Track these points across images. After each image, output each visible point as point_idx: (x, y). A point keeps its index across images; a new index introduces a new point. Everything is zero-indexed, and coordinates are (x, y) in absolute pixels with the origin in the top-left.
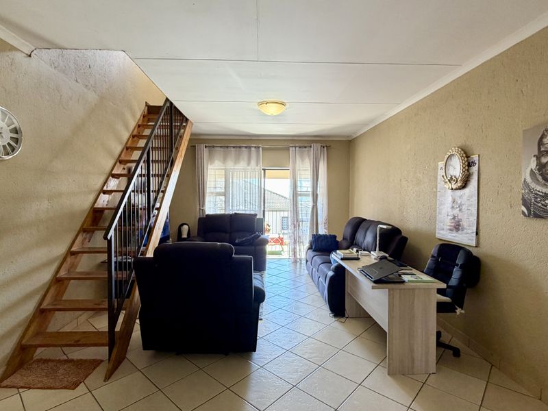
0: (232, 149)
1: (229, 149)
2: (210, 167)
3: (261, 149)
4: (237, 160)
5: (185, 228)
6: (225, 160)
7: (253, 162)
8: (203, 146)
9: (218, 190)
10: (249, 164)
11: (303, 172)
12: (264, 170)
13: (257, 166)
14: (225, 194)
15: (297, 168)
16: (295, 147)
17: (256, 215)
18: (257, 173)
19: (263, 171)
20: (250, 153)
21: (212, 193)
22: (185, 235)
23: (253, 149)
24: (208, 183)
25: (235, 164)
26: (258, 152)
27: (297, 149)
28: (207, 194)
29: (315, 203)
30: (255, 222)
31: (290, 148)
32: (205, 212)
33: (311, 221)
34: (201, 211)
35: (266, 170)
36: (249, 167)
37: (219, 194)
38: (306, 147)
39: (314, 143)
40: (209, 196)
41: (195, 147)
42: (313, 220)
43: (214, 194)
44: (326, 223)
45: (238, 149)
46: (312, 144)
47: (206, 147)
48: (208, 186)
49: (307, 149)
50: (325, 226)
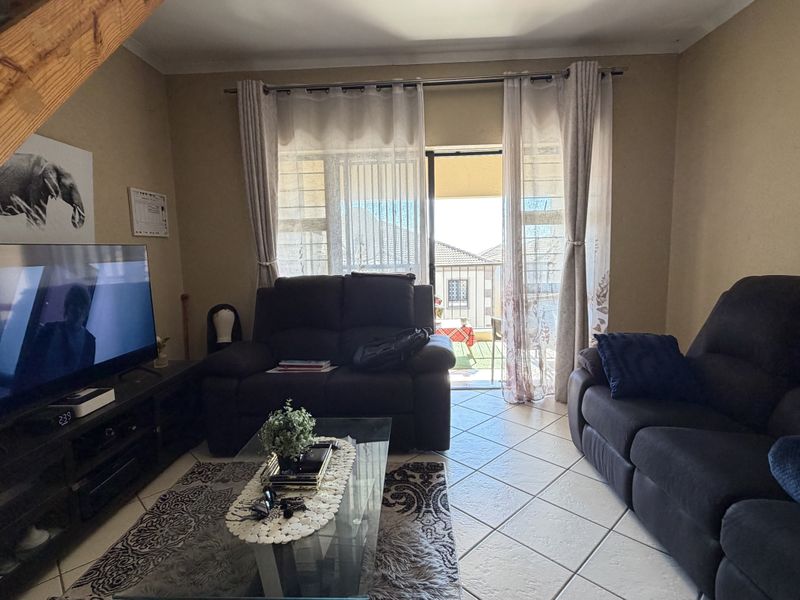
0: (341, 95)
1: (332, 95)
2: (282, 151)
3: (420, 89)
4: (354, 128)
5: (226, 317)
6: (320, 128)
7: (400, 133)
8: (256, 87)
9: (308, 214)
10: (387, 139)
11: (540, 158)
12: (431, 155)
13: (411, 142)
14: (325, 225)
15: (525, 144)
16: (520, 78)
17: (412, 277)
18: (411, 166)
19: (426, 159)
20: (389, 106)
21: (292, 222)
22: (225, 337)
23: (398, 91)
24: (279, 195)
25: (351, 139)
26: (412, 101)
27: (526, 83)
28: (280, 227)
29: (579, 240)
30: (409, 298)
31: (505, 81)
32: (274, 272)
33: (566, 290)
34: (264, 271)
35: (435, 158)
36: (388, 149)
37: (311, 225)
38: (548, 78)
39: (580, 63)
40: (287, 230)
41: (236, 92)
42: (570, 287)
43: (299, 225)
44: (604, 296)
45: (355, 95)
46: (573, 65)
47: (266, 91)
48: (280, 204)
49: (553, 84)
50: (599, 303)
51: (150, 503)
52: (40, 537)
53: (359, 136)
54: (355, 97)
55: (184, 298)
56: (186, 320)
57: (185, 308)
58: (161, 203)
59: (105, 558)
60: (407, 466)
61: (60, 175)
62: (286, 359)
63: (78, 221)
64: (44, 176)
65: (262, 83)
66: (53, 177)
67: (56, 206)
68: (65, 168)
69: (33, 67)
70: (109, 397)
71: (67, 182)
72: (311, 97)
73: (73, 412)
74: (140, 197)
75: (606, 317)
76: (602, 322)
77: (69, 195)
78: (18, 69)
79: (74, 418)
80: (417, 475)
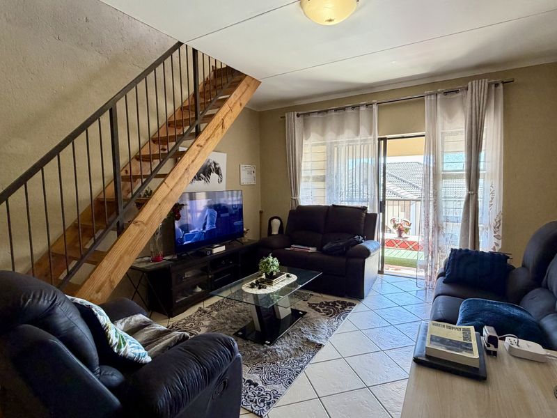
0: (333, 113)
1: (329, 114)
2: (305, 142)
3: (375, 107)
4: (340, 131)
5: (276, 222)
6: (323, 130)
7: (363, 130)
8: (293, 115)
9: (316, 173)
10: (357, 133)
11: (449, 138)
12: (384, 139)
13: (370, 134)
16: (436, 94)
17: (364, 208)
19: (378, 142)
20: (358, 115)
21: (308, 177)
22: (275, 232)
23: (362, 109)
24: (303, 164)
25: (338, 135)
27: (439, 97)
28: (303, 180)
29: (472, 190)
30: (361, 220)
31: (425, 98)
32: (298, 203)
33: (464, 222)
34: (294, 201)
35: (388, 141)
36: (358, 139)
37: (317, 179)
38: (457, 91)
39: (474, 82)
40: (305, 181)
41: (285, 117)
42: (466, 220)
43: (311, 179)
44: (498, 228)
45: (341, 112)
46: (470, 83)
47: (298, 116)
48: (303, 168)
49: (460, 94)
50: (495, 232)
51: (233, 291)
52: (199, 290)
53: (343, 133)
54: (341, 113)
55: (261, 212)
56: (261, 222)
57: (261, 217)
58: (253, 169)
59: (216, 303)
60: (338, 301)
61: (215, 164)
62: (295, 244)
63: (220, 181)
64: (210, 165)
65: (296, 113)
66: (213, 165)
67: (214, 176)
68: (217, 162)
69: (205, 144)
70: (223, 248)
71: (217, 166)
72: (320, 116)
73: (211, 251)
74: (244, 168)
75: (500, 242)
76: (497, 245)
77: (218, 171)
78: (201, 146)
79: (212, 253)
80: (340, 305)
